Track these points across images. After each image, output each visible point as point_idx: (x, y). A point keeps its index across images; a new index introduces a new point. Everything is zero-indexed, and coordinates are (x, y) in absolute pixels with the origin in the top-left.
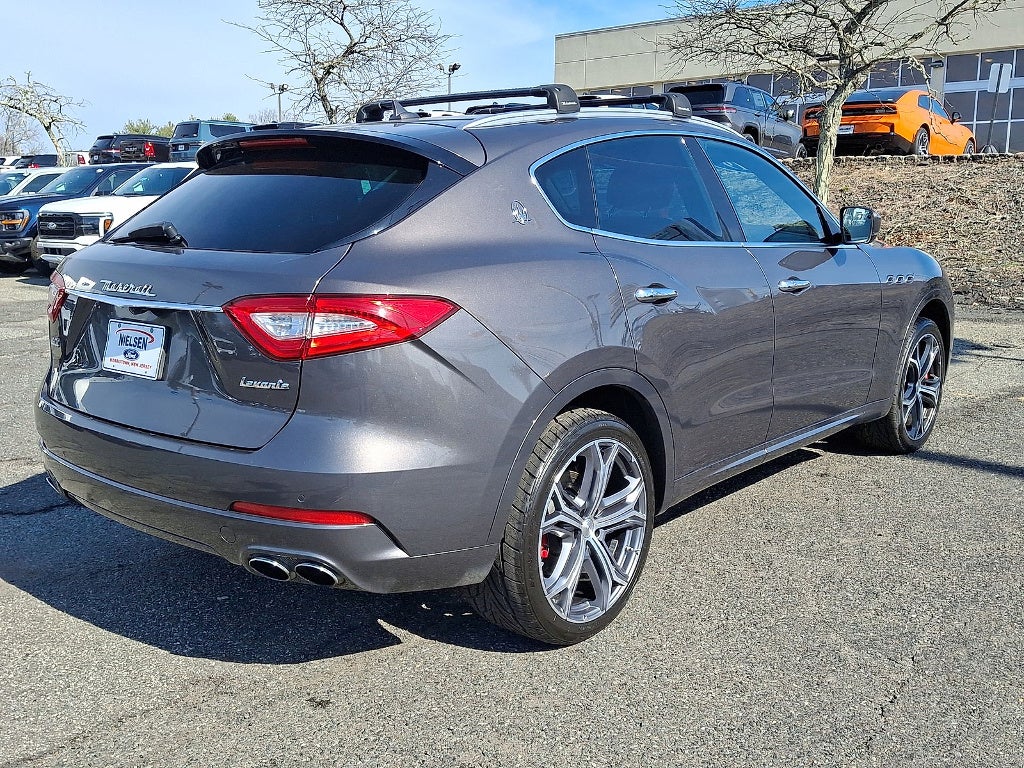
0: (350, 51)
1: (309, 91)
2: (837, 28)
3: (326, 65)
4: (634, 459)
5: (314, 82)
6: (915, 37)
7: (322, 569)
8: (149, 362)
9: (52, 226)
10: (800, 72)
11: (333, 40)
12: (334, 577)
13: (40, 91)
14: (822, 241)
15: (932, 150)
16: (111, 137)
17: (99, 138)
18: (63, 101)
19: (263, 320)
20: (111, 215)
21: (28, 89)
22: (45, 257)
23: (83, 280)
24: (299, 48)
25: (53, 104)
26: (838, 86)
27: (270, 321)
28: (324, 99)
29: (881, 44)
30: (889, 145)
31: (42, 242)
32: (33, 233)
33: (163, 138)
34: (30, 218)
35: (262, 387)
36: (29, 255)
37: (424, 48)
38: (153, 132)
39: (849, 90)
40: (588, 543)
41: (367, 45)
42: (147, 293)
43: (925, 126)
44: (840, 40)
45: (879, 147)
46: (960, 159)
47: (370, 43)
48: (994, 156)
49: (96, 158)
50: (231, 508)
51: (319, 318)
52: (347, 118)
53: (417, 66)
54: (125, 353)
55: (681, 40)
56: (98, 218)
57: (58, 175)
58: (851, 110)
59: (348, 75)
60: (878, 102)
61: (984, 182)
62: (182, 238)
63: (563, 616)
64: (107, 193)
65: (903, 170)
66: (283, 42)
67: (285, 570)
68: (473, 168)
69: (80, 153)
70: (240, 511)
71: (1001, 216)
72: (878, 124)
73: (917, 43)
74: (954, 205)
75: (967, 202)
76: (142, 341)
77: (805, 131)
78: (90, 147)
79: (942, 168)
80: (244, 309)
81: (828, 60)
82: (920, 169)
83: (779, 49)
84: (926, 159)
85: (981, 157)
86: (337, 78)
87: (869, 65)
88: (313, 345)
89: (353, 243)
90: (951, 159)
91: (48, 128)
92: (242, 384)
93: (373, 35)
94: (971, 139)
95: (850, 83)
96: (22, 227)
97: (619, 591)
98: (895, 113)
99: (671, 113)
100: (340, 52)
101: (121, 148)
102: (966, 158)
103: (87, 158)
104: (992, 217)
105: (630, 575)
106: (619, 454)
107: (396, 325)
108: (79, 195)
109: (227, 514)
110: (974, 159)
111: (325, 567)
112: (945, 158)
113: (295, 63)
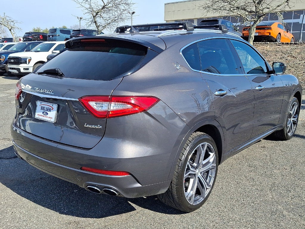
0: (104, 7)
1: (91, 20)
2: (255, 3)
3: (96, 12)
4: (212, 147)
5: (93, 17)
6: (278, 6)
7: (112, 190)
8: (52, 116)
9: (12, 61)
10: (244, 16)
11: (99, 4)
12: (117, 193)
13: (8, 18)
14: (266, 73)
15: (282, 41)
16: (29, 33)
17: (26, 33)
18: (15, 22)
19: (92, 104)
20: (31, 58)
21: (4, 18)
22: (10, 70)
23: (27, 85)
24: (88, 6)
25: (12, 23)
26: (255, 21)
27: (95, 104)
28: (95, 22)
29: (268, 8)
30: (269, 39)
31: (9, 66)
32: (6, 63)
33: (45, 33)
34: (5, 58)
35: (92, 127)
36: (5, 70)
37: (126, 7)
38: (41, 31)
39: (258, 22)
40: (198, 177)
41: (109, 6)
42: (51, 93)
43: (280, 33)
44: (256, 7)
45: (266, 40)
46: (291, 44)
47: (110, 5)
48: (301, 43)
49: (25, 39)
50: (81, 169)
51: (113, 104)
52: (103, 28)
53: (124, 12)
54: (43, 113)
55: (206, 6)
56: (26, 59)
57: (14, 45)
58: (258, 28)
59: (103, 15)
60: (267, 26)
61: (298, 51)
62: (62, 73)
63: (191, 203)
64: (29, 51)
65: (273, 47)
66: (83, 4)
67: (99, 190)
68: (162, 51)
69: (20, 38)
70: (84, 170)
71: (304, 62)
72: (266, 33)
73: (278, 8)
74: (289, 58)
75: (293, 57)
76: (49, 109)
77: (243, 34)
78: (23, 36)
79: (285, 46)
80: (86, 100)
81: (251, 13)
82: (279, 46)
83: (236, 9)
84: (280, 44)
85: (297, 43)
86: (100, 16)
87: (265, 15)
88: (110, 113)
89: (123, 77)
90: (288, 44)
91: (10, 30)
92: (85, 126)
93: (111, 3)
94: (293, 37)
95: (259, 20)
96: (3, 61)
97: (208, 191)
98: (271, 29)
99: (221, 31)
100: (101, 8)
101: (33, 36)
102: (292, 43)
103: (22, 39)
104: (301, 62)
105: (211, 185)
106: (208, 147)
107: (139, 106)
108: (21, 51)
109: (80, 171)
110: (295, 44)
111: (113, 190)
112: (286, 43)
113: (87, 11)
